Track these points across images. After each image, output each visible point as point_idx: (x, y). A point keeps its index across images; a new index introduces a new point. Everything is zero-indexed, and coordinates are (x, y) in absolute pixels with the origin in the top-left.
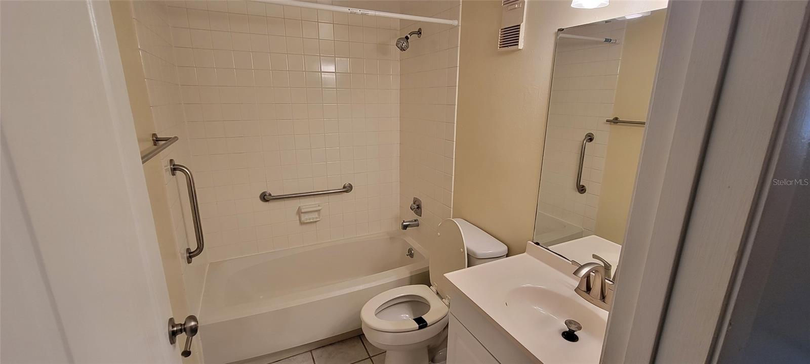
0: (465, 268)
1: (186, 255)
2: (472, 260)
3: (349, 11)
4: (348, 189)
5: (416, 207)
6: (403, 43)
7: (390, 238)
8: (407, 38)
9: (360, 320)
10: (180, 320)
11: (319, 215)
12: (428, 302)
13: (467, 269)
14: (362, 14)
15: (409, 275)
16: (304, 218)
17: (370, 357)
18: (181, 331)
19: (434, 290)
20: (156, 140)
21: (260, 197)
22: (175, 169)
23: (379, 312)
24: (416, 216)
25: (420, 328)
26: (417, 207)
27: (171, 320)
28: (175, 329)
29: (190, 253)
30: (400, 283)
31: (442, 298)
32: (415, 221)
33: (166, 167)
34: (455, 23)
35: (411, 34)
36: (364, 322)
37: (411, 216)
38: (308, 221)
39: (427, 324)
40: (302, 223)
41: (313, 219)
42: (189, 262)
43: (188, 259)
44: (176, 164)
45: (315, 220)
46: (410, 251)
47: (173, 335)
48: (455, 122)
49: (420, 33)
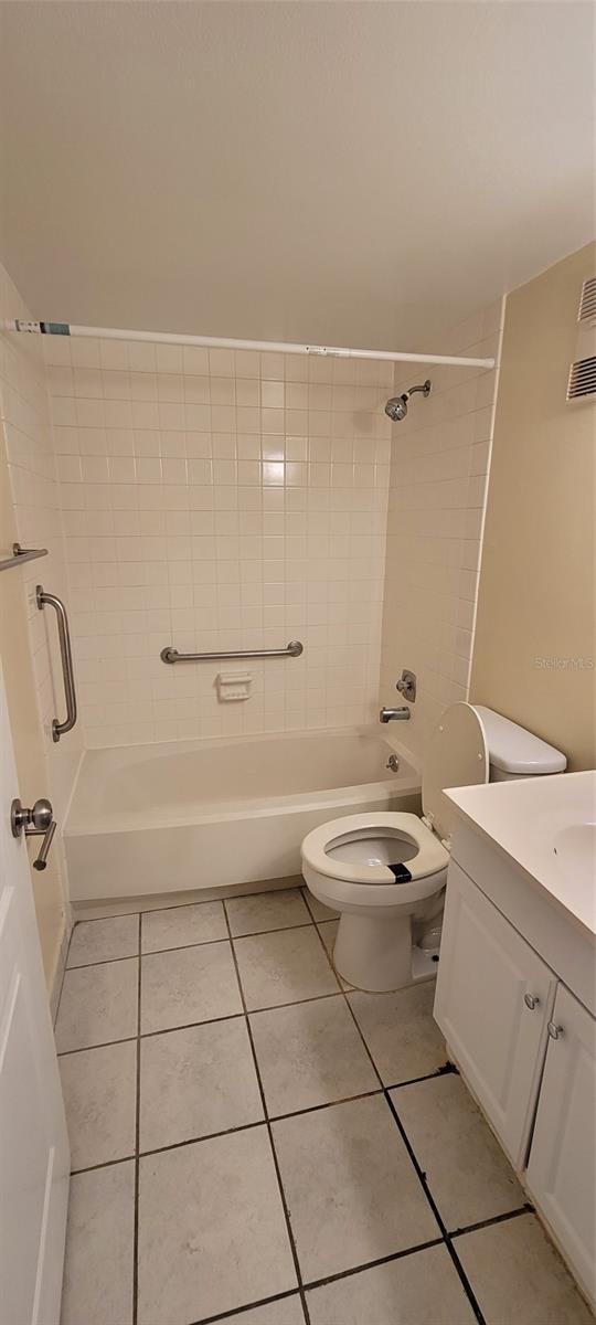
0: (484, 783)
1: (52, 729)
2: (497, 773)
3: (307, 351)
4: (295, 650)
5: (406, 686)
6: (397, 408)
7: (360, 737)
8: (404, 398)
9: (299, 859)
10: (28, 804)
11: (248, 690)
12: (416, 842)
13: (488, 785)
14: (328, 355)
15: (386, 797)
16: (226, 692)
17: (315, 924)
18: (28, 820)
19: (429, 824)
20: (19, 553)
21: (162, 655)
22: (43, 600)
23: (333, 848)
24: (406, 703)
25: (398, 881)
26: (409, 687)
27: (16, 803)
28: (20, 815)
29: (57, 727)
30: (371, 807)
31: (440, 839)
32: (404, 709)
33: (30, 596)
34: (490, 363)
35: (411, 392)
36: (307, 862)
37: (397, 701)
38: (231, 698)
39: (410, 876)
40: (221, 701)
41: (238, 695)
42: (56, 740)
43: (54, 736)
44: (45, 592)
45: (241, 697)
46: (392, 759)
47: (17, 823)
48: (482, 538)
49: (428, 389)
